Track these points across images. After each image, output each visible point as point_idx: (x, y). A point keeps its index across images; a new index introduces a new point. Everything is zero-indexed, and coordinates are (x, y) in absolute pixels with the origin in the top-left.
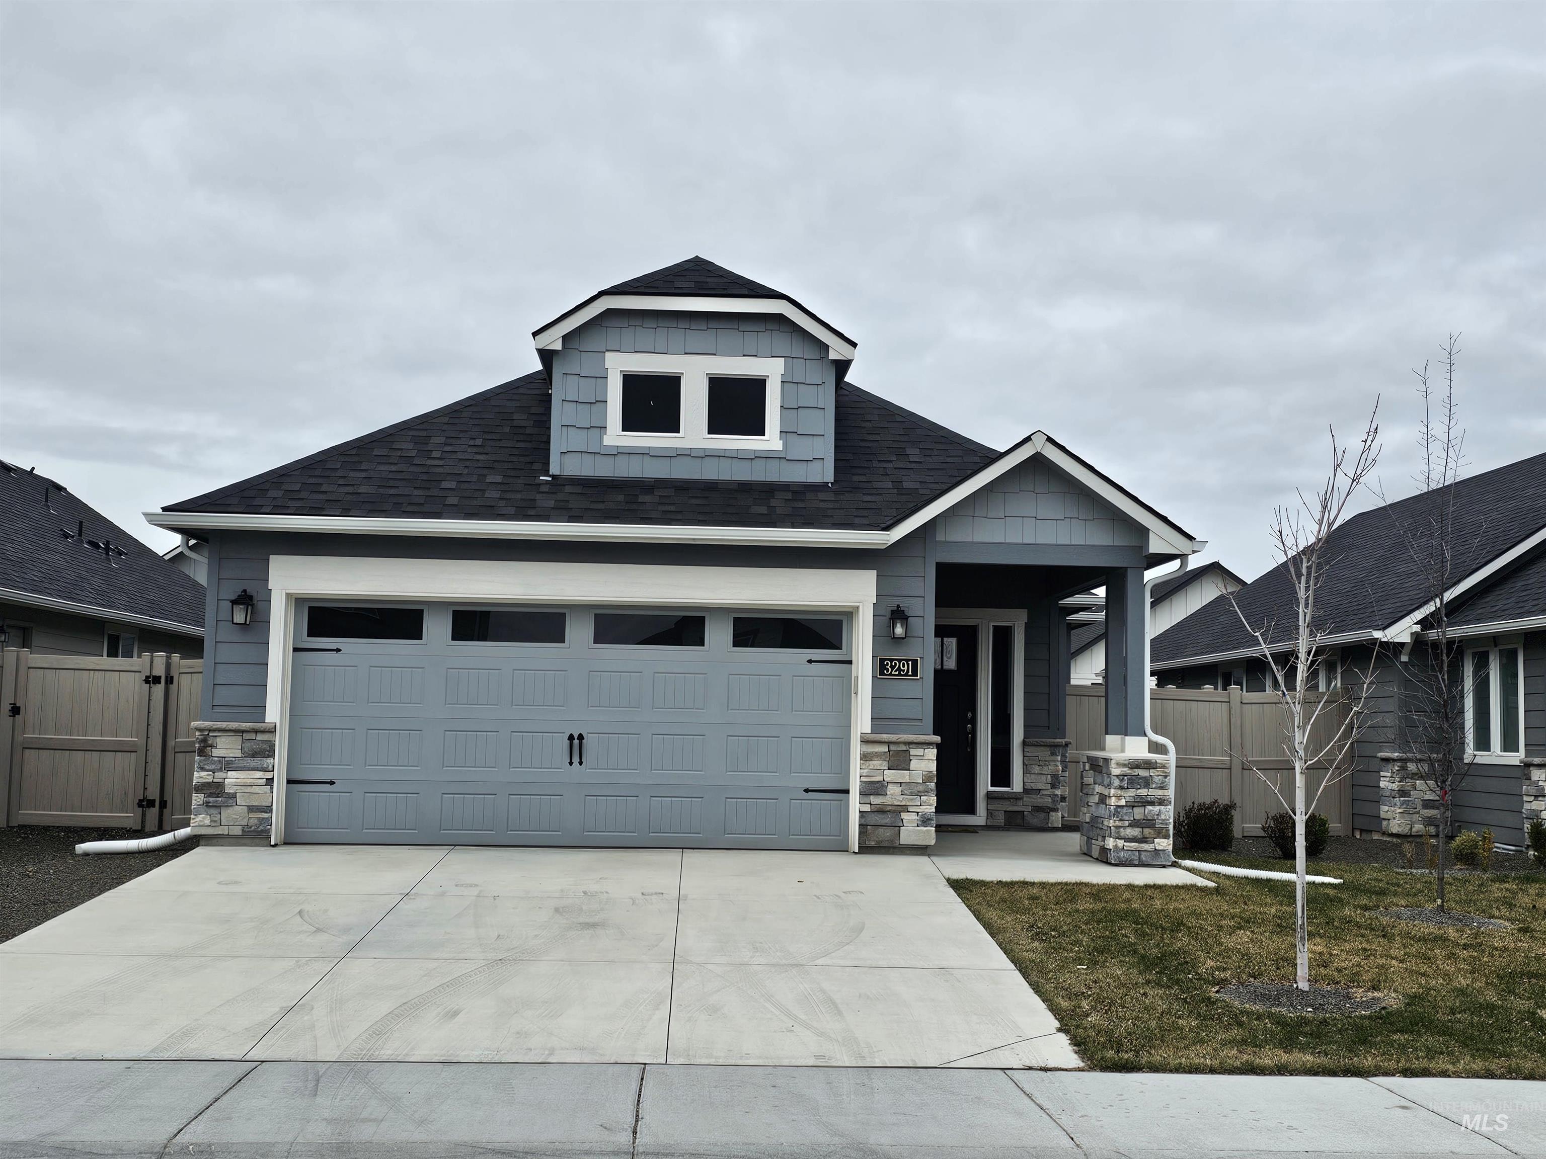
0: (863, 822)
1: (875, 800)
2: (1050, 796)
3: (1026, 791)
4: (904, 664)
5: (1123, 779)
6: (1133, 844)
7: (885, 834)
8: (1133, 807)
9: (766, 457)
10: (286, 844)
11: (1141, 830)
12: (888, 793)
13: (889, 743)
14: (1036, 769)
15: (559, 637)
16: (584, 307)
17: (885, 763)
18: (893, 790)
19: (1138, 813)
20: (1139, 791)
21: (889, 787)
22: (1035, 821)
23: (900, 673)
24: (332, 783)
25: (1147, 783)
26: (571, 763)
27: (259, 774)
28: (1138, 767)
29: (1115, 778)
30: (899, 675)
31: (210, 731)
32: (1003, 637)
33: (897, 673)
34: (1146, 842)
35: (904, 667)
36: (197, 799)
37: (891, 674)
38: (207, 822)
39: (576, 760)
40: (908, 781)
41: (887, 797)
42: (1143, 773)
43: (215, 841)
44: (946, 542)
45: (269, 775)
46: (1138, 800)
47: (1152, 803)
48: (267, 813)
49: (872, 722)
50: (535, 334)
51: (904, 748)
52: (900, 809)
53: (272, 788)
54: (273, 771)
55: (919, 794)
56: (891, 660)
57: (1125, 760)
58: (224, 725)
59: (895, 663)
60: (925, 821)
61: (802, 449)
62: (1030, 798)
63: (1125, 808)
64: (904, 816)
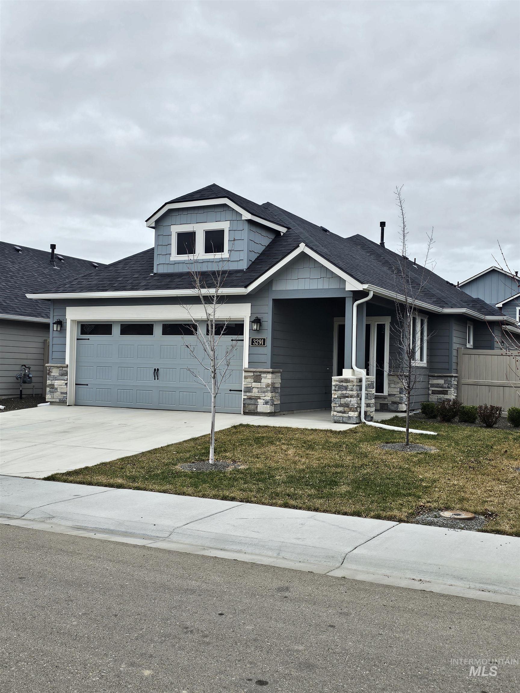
0: (244, 403)
1: (248, 394)
2: (399, 397)
3: (389, 395)
4: (260, 340)
5: (336, 387)
6: (340, 414)
7: (252, 407)
8: (341, 398)
9: (222, 260)
10: (75, 405)
11: (344, 408)
12: (253, 392)
13: (254, 372)
14: (393, 386)
15: (151, 333)
16: (161, 209)
17: (253, 380)
18: (255, 390)
19: (343, 401)
20: (343, 392)
21: (253, 389)
22: (393, 408)
23: (259, 344)
24: (87, 385)
25: (346, 388)
26: (155, 379)
27: (63, 382)
28: (342, 382)
29: (333, 386)
30: (259, 345)
31: (51, 367)
32: (381, 329)
33: (258, 344)
34: (345, 413)
35: (260, 342)
36: (48, 389)
37: (255, 345)
38: (50, 397)
39: (156, 378)
40: (260, 387)
41: (253, 393)
42: (344, 384)
43: (53, 403)
44: (276, 290)
45: (66, 382)
46: (342, 395)
47: (347, 397)
48: (65, 394)
49: (249, 363)
50: (146, 221)
51: (259, 374)
52: (257, 398)
53: (67, 386)
54: (67, 380)
55: (264, 392)
56: (256, 339)
57: (337, 379)
58: (56, 365)
59: (257, 340)
60: (266, 403)
61: (236, 256)
62: (390, 398)
63: (337, 399)
64: (259, 400)
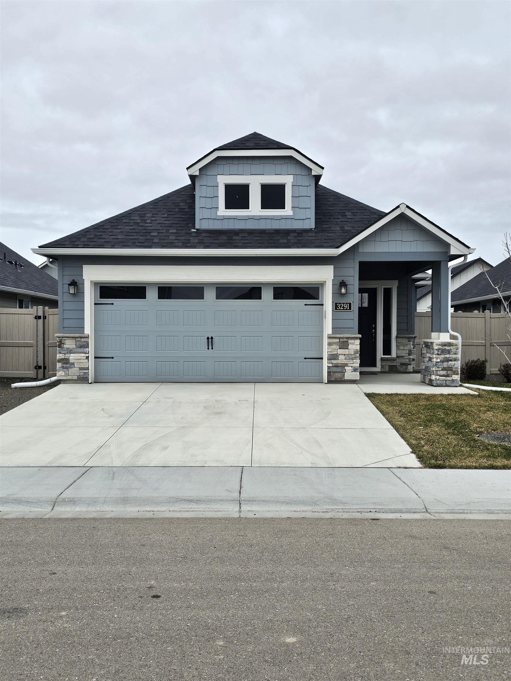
0: (329, 371)
1: (334, 362)
2: (408, 359)
3: (398, 357)
4: (345, 305)
5: (439, 351)
6: (443, 377)
7: (338, 375)
8: (443, 362)
9: (286, 218)
10: (95, 382)
11: (446, 371)
12: (339, 359)
13: (339, 338)
14: (402, 348)
15: (201, 297)
16: (208, 156)
17: (338, 346)
18: (341, 357)
19: (445, 365)
20: (446, 355)
21: (340, 356)
22: (401, 369)
23: (344, 308)
24: (113, 358)
25: (449, 352)
26: (208, 349)
27: (83, 355)
28: (445, 345)
29: (436, 350)
30: (344, 309)
31: (62, 337)
32: (388, 293)
33: (343, 309)
34: (449, 377)
35: (345, 306)
36: (59, 365)
37: (340, 309)
38: (63, 374)
39: (210, 347)
40: (348, 353)
41: (339, 360)
42: (447, 348)
43: (67, 382)
44: (363, 252)
45: (87, 355)
46: (445, 359)
47: (451, 360)
48: (87, 370)
49: (332, 329)
50: (187, 169)
51: (346, 340)
52: (344, 365)
53: (88, 360)
54: (89, 353)
55: (352, 359)
56: (340, 304)
57: (440, 343)
58: (68, 335)
59: (342, 305)
60: (355, 370)
61: (302, 214)
62: (399, 360)
63: (440, 363)
64: (346, 368)
